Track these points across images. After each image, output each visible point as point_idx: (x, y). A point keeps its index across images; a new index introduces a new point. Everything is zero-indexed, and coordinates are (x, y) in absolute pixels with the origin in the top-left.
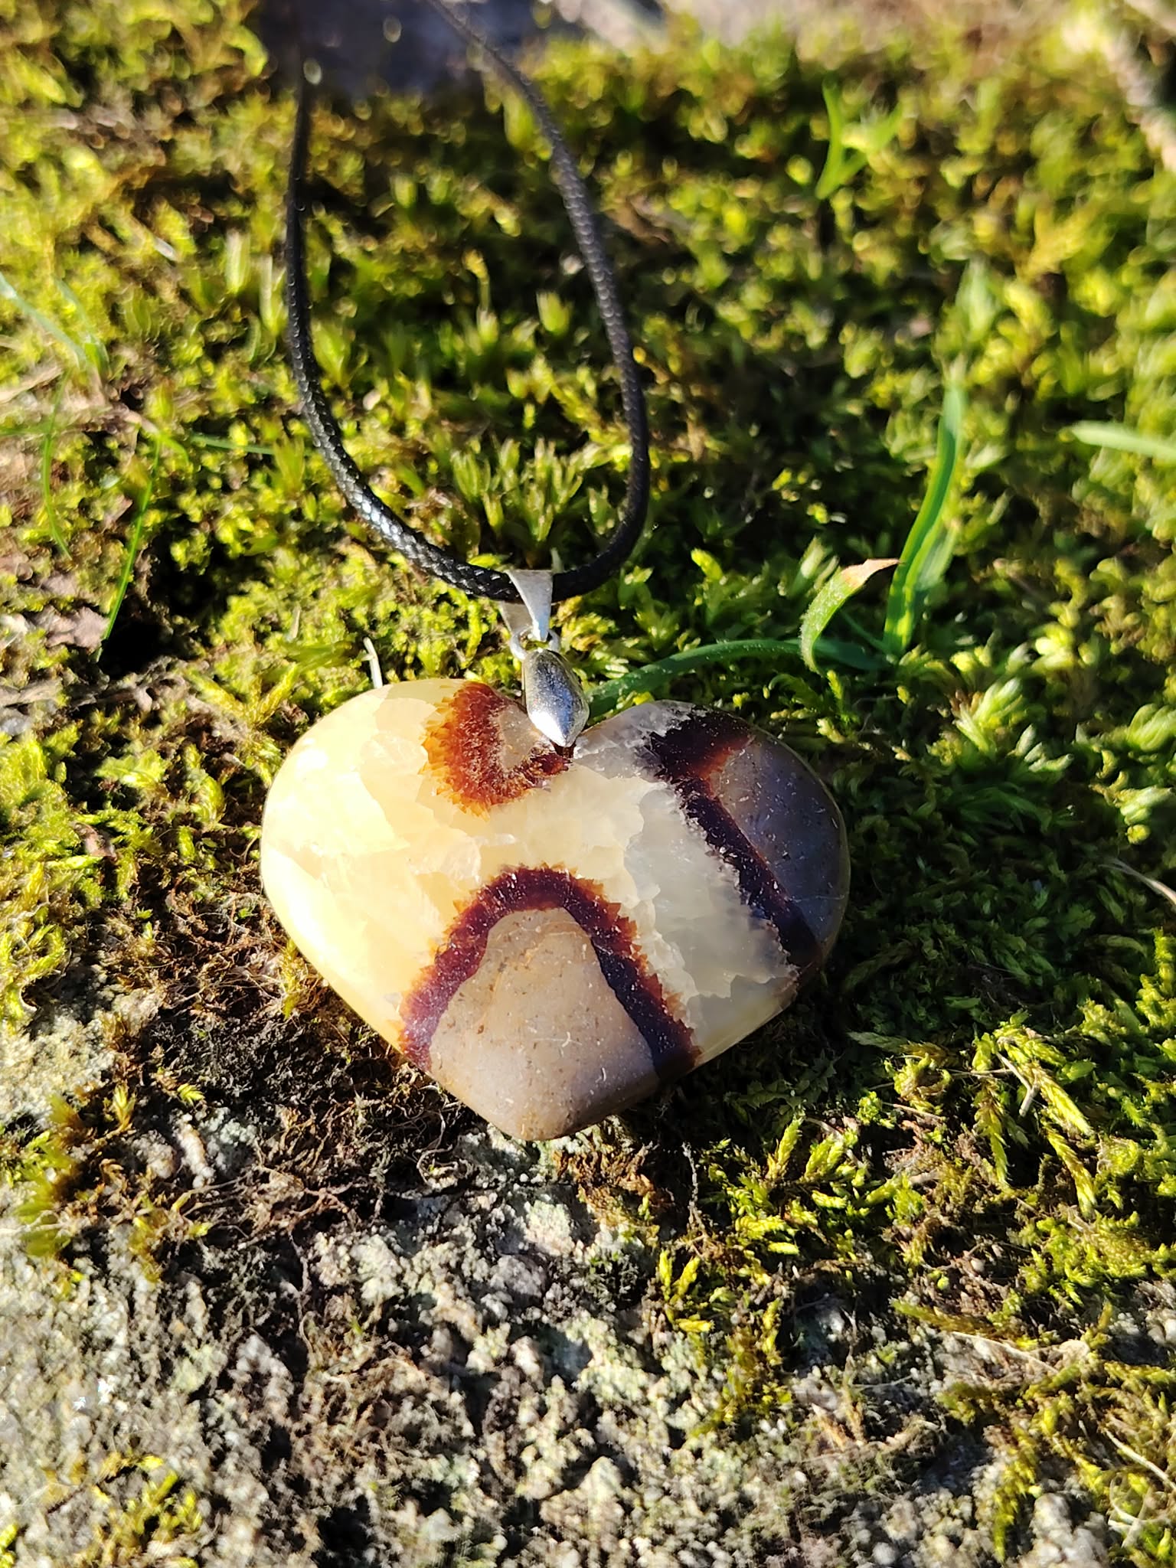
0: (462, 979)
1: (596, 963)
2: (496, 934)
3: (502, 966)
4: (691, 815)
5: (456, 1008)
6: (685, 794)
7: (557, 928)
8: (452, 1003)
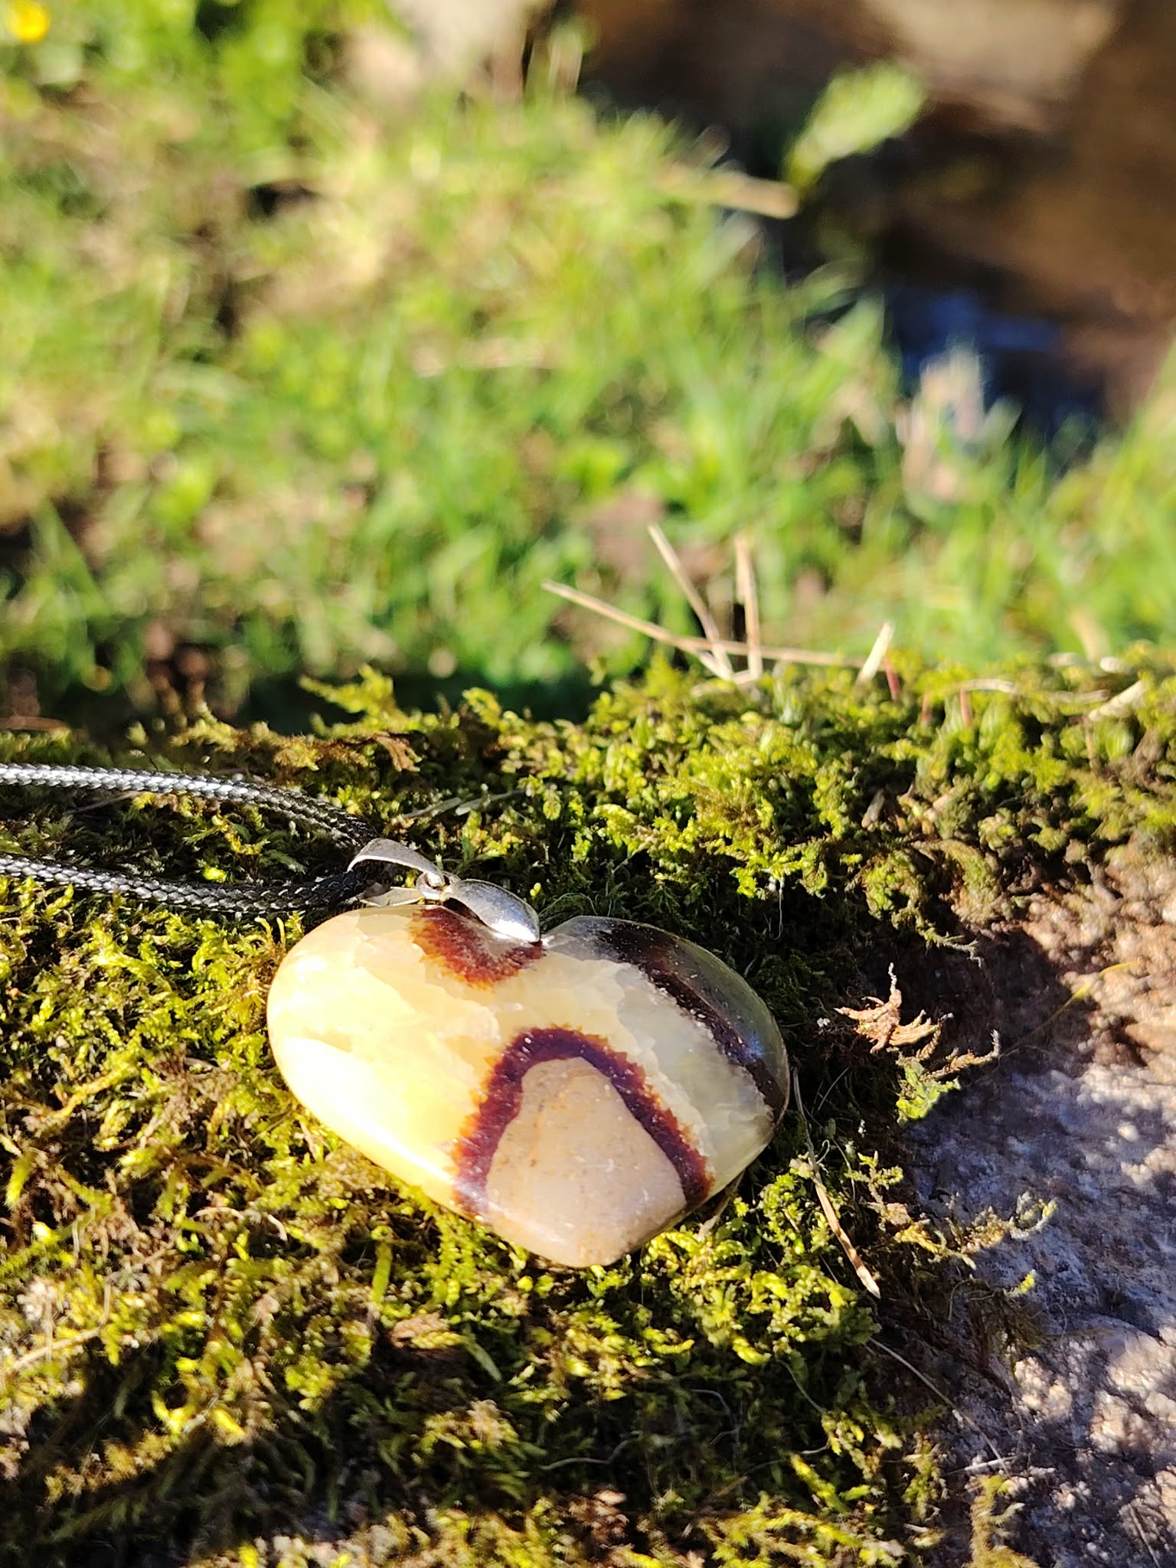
0: (507, 1122)
1: (620, 1100)
2: (529, 1081)
3: (541, 1107)
4: (659, 987)
5: (507, 1146)
6: (648, 972)
7: (581, 1073)
8: (503, 1143)
